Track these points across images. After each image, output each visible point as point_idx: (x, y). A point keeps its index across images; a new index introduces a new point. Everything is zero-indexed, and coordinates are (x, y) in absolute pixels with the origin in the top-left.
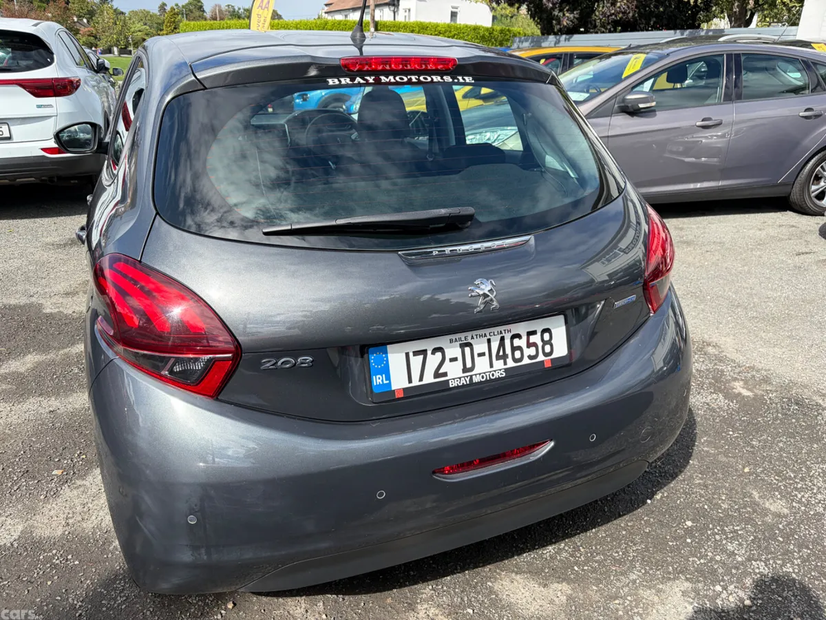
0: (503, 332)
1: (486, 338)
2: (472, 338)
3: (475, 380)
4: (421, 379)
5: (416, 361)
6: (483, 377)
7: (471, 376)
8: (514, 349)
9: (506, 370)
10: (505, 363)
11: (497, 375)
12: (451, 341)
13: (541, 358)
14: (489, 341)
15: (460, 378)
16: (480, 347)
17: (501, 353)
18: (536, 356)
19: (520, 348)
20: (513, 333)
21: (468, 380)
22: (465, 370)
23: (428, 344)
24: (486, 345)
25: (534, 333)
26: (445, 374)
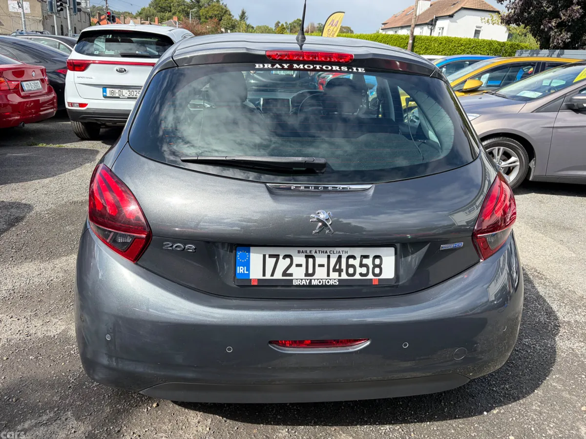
0: (341, 252)
1: (327, 254)
2: (316, 252)
3: (314, 283)
4: (272, 275)
5: (270, 262)
6: (320, 282)
7: (311, 280)
8: (348, 266)
9: (339, 280)
10: (340, 275)
11: (331, 283)
12: (299, 252)
13: (370, 276)
14: (329, 257)
15: (302, 280)
16: (321, 259)
17: (337, 267)
18: (366, 275)
19: (353, 266)
20: (349, 254)
21: (308, 282)
22: (307, 274)
23: (282, 251)
24: (326, 259)
25: (367, 257)
26: (291, 275)
